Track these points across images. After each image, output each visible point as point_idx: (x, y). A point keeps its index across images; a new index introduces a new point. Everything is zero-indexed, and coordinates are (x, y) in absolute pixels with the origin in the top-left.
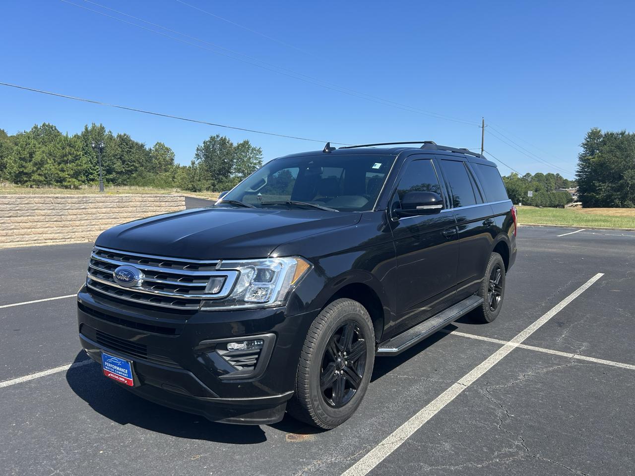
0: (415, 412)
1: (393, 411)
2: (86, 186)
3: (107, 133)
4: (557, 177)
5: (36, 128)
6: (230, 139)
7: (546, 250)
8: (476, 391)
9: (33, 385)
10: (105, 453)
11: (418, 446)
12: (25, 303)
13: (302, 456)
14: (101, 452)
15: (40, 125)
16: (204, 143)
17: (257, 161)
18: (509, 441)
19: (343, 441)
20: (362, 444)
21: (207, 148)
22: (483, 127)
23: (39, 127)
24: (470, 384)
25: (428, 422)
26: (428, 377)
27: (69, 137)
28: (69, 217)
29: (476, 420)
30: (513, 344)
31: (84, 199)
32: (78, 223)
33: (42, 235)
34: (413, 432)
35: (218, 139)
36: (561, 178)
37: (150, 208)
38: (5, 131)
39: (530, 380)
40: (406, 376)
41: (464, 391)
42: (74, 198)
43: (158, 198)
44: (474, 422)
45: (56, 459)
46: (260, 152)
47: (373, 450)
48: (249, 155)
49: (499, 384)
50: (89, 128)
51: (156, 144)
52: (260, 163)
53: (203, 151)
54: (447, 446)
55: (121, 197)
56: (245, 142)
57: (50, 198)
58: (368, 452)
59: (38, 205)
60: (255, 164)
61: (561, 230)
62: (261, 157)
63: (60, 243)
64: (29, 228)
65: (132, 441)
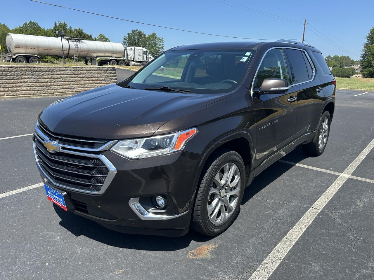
0: (285, 233)
1: (269, 232)
2: (58, 61)
3: (68, 27)
4: (347, 58)
5: (26, 24)
6: (144, 32)
7: (349, 105)
8: (328, 215)
9: (6, 201)
10: (50, 265)
11: (293, 266)
12: (10, 137)
13: (202, 273)
14: (47, 264)
15: (28, 23)
16: (128, 34)
17: (161, 47)
18: (363, 262)
19: (233, 259)
20: (248, 263)
21: (130, 38)
22: (305, 25)
23: (27, 24)
24: (322, 208)
25: (297, 243)
26: (289, 202)
27: (46, 30)
28: (43, 80)
29: (334, 242)
30: (345, 176)
31: (52, 69)
32: (49, 84)
33: (26, 91)
34: (287, 252)
35: (137, 32)
36: (349, 59)
37: (94, 75)
38: (8, 27)
39: (366, 206)
40: (273, 201)
41: (318, 215)
42: (45, 67)
43: (99, 69)
44: (333, 244)
45: (12, 270)
46: (163, 40)
47: (258, 269)
48: (156, 41)
49: (344, 209)
50: (57, 25)
51: (100, 35)
52: (162, 48)
53: (128, 40)
54: (317, 267)
55: (76, 67)
56: (153, 34)
57: (30, 67)
58: (254, 271)
59: (23, 72)
60: (160, 48)
61: (354, 92)
62: (163, 43)
63: (39, 97)
64: (18, 87)
65: (72, 254)
